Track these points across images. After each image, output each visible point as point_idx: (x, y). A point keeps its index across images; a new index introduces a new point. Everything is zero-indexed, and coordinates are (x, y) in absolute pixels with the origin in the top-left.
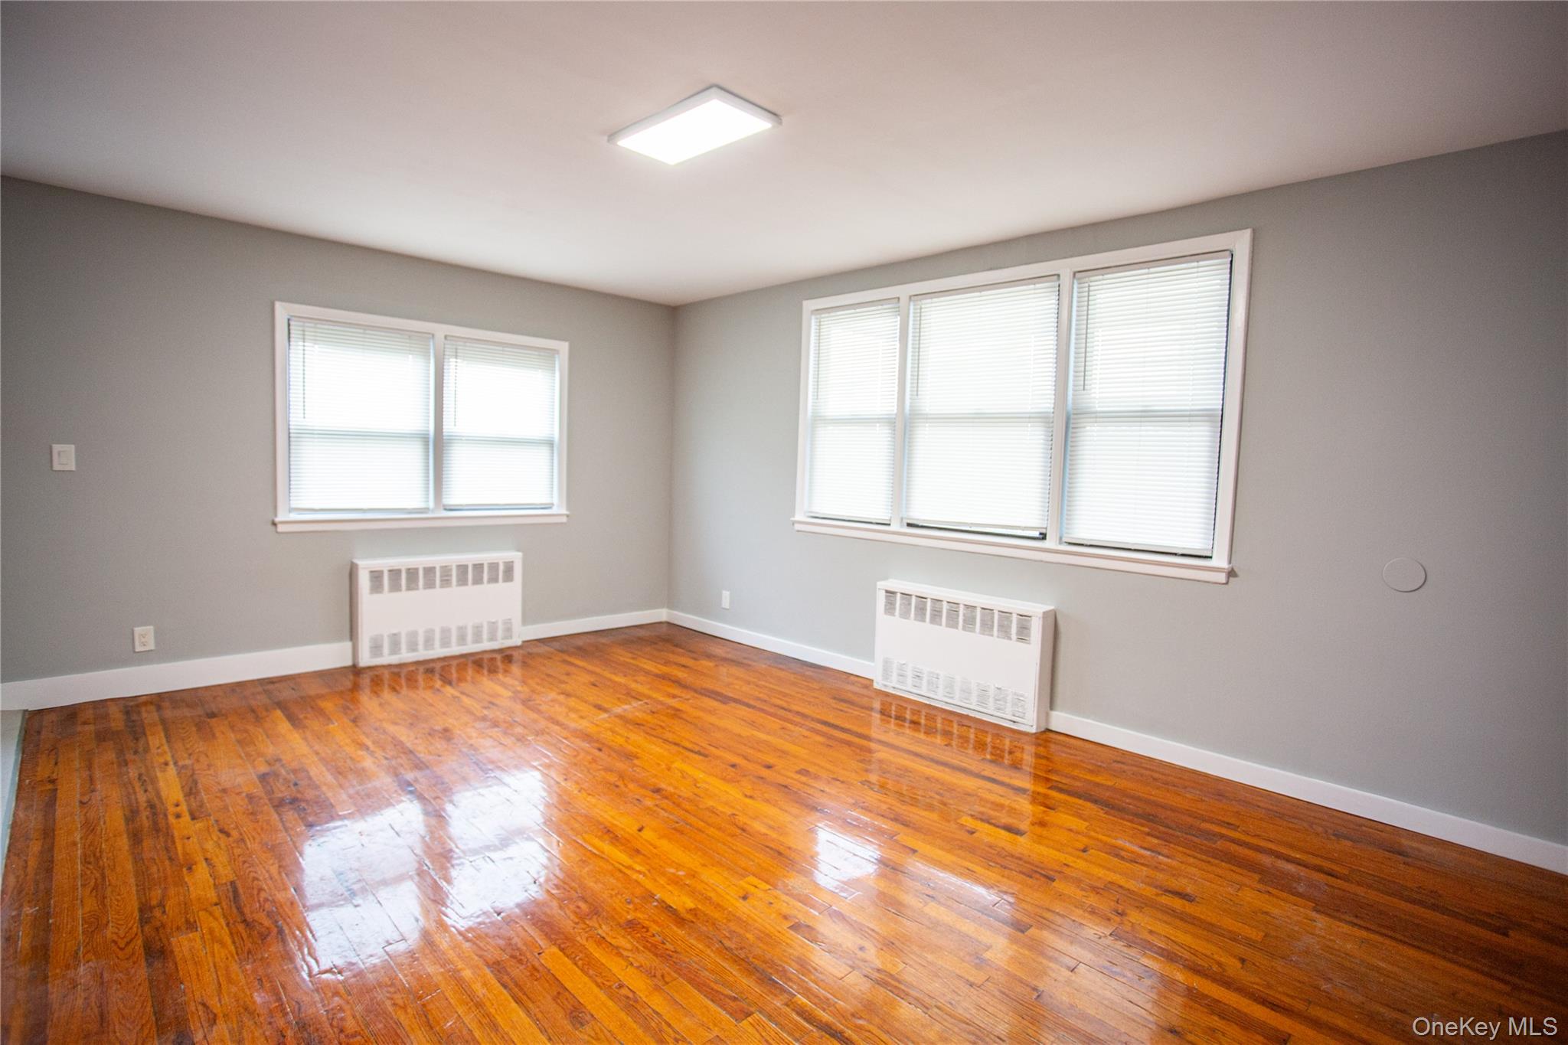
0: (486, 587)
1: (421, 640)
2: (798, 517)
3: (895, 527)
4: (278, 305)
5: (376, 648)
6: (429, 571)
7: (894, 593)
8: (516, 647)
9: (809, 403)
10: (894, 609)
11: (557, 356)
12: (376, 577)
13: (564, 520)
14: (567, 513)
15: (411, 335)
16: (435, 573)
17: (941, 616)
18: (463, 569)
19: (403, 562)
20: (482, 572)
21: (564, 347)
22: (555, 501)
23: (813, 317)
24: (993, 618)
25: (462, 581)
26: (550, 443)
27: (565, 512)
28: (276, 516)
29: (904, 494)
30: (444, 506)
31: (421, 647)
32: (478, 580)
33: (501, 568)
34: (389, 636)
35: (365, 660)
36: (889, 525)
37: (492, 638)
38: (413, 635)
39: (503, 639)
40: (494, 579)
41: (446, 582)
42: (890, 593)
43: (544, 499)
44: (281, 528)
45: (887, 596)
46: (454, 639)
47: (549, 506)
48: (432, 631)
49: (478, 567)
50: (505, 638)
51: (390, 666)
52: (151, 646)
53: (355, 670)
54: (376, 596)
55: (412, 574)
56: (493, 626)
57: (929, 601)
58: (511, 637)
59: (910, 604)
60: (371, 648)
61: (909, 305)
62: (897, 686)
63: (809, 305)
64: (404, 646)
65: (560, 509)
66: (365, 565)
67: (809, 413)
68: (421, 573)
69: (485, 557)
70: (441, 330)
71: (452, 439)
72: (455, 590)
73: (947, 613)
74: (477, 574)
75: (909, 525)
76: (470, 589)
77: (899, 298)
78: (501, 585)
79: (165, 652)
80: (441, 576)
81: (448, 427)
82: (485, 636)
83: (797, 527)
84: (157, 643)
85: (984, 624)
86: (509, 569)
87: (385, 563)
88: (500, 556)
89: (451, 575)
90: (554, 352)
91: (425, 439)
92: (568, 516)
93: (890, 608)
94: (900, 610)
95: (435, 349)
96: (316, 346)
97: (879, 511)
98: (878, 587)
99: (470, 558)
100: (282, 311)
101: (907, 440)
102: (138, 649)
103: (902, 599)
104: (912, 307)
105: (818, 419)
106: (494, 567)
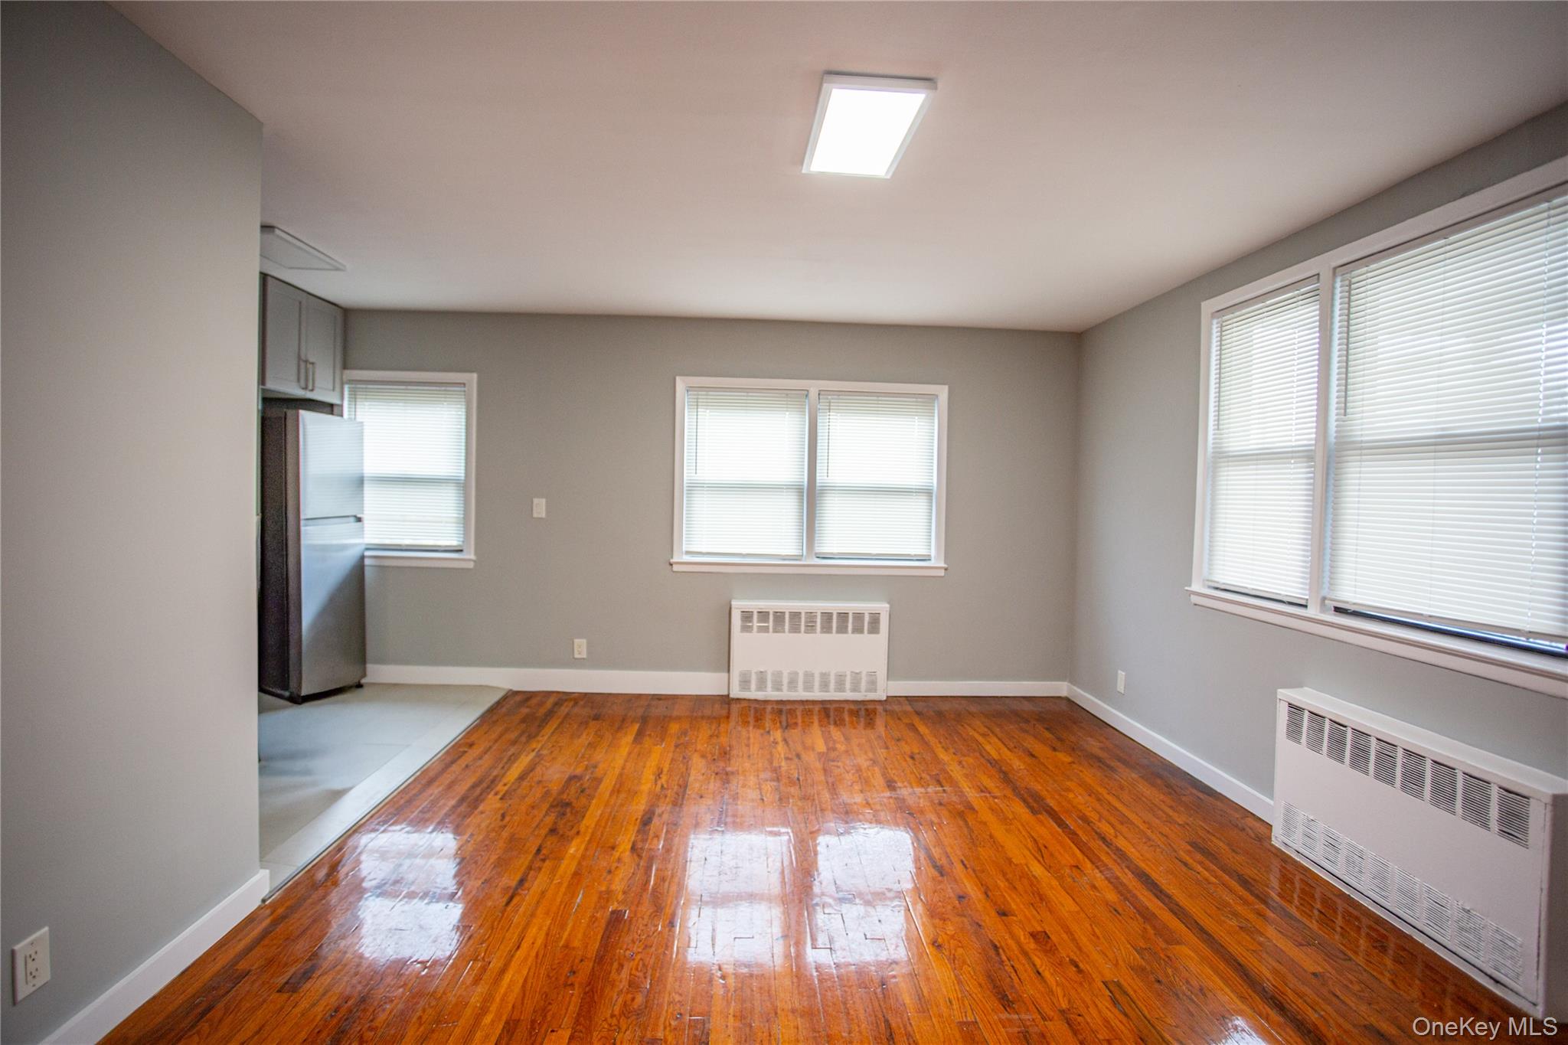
0: (850, 637)
1: (785, 681)
2: (1196, 587)
3: (1312, 612)
4: (678, 379)
5: (745, 683)
6: (795, 616)
7: (1300, 709)
8: (880, 701)
9: (1209, 437)
10: (1300, 733)
11: (936, 402)
12: (747, 617)
13: (942, 573)
14: (946, 566)
15: (787, 393)
16: (800, 618)
17: (1367, 760)
18: (827, 616)
19: (771, 605)
20: (847, 621)
21: (943, 392)
22: (933, 553)
23: (1215, 321)
24: (1453, 783)
25: (827, 628)
26: (928, 492)
27: (942, 564)
28: (672, 558)
29: (1328, 562)
30: (816, 554)
31: (785, 687)
32: (842, 629)
33: (867, 619)
34: (756, 673)
35: (736, 692)
36: (1305, 606)
37: (855, 689)
38: (778, 675)
39: (866, 691)
40: (858, 630)
41: (810, 628)
42: (1295, 709)
43: (920, 550)
44: (676, 568)
45: (1290, 712)
46: (817, 684)
47: (927, 558)
48: (797, 674)
49: (843, 616)
50: (869, 690)
51: (756, 701)
52: (584, 656)
53: (726, 700)
54: (746, 635)
55: (779, 617)
56: (856, 676)
57: (1349, 732)
58: (875, 691)
59: (1322, 731)
60: (740, 681)
61: (1334, 282)
62: (1301, 850)
63: (1208, 306)
64: (769, 684)
65: (938, 561)
66: (739, 605)
67: (1210, 450)
68: (787, 616)
69: (851, 606)
70: (814, 386)
71: (825, 489)
72: (818, 636)
73: (1377, 756)
74: (842, 622)
75: (1338, 610)
76: (834, 637)
77: (1318, 274)
78: (866, 637)
79: (594, 661)
80: (806, 622)
81: (821, 478)
82: (848, 686)
83: (1194, 599)
84: (589, 652)
85: (1437, 789)
86: (875, 620)
87: (755, 605)
88: (866, 607)
89: (815, 622)
90: (934, 397)
91: (799, 490)
92: (946, 569)
93: (1294, 732)
94: (1308, 734)
95: (809, 406)
96: (708, 411)
97: (1292, 585)
98: (1279, 697)
99: (835, 606)
100: (681, 384)
101: (1331, 482)
102: (577, 656)
103: (1311, 720)
104: (1338, 284)
105: (1221, 457)
106: (859, 617)
